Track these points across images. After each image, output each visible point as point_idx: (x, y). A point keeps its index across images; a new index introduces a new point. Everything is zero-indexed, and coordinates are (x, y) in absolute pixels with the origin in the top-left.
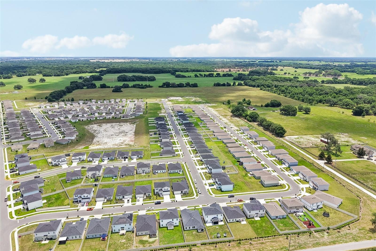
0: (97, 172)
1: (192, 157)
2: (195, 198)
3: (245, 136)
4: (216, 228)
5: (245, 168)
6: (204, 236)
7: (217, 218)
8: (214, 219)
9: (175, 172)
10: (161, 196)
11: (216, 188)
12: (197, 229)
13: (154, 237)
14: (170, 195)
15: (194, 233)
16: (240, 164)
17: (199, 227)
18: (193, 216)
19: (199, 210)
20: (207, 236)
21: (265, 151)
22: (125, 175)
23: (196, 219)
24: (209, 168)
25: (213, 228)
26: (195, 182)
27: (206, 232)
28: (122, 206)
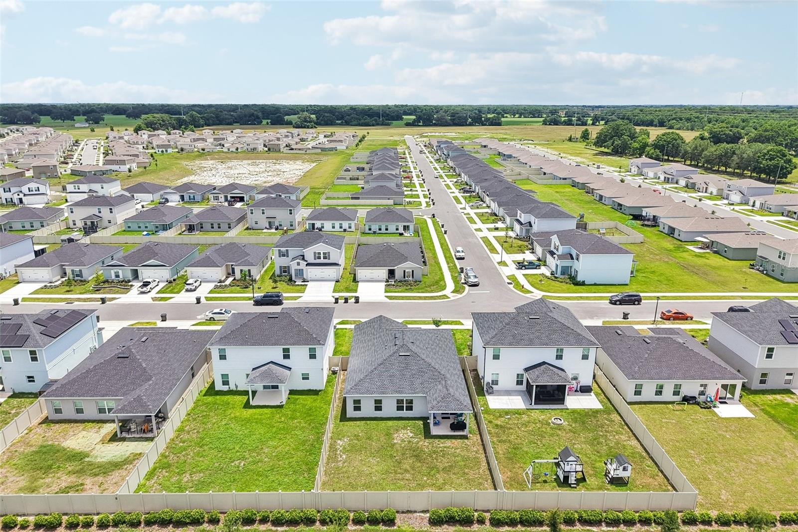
0: (105, 211)
1: (461, 209)
2: (445, 297)
3: (646, 179)
4: (547, 421)
5: (672, 230)
6: (463, 463)
7: (555, 370)
8: (536, 371)
9: (387, 229)
10: (297, 283)
11: (548, 274)
12: (428, 418)
13: (142, 437)
14: (337, 281)
15: (403, 441)
16: (646, 223)
17: (435, 402)
18: (410, 345)
19: (458, 336)
20: (484, 464)
21: (732, 204)
22: (202, 227)
23: (424, 357)
24: (522, 220)
25: (529, 422)
26: (458, 254)
27: (479, 440)
28: (107, 302)
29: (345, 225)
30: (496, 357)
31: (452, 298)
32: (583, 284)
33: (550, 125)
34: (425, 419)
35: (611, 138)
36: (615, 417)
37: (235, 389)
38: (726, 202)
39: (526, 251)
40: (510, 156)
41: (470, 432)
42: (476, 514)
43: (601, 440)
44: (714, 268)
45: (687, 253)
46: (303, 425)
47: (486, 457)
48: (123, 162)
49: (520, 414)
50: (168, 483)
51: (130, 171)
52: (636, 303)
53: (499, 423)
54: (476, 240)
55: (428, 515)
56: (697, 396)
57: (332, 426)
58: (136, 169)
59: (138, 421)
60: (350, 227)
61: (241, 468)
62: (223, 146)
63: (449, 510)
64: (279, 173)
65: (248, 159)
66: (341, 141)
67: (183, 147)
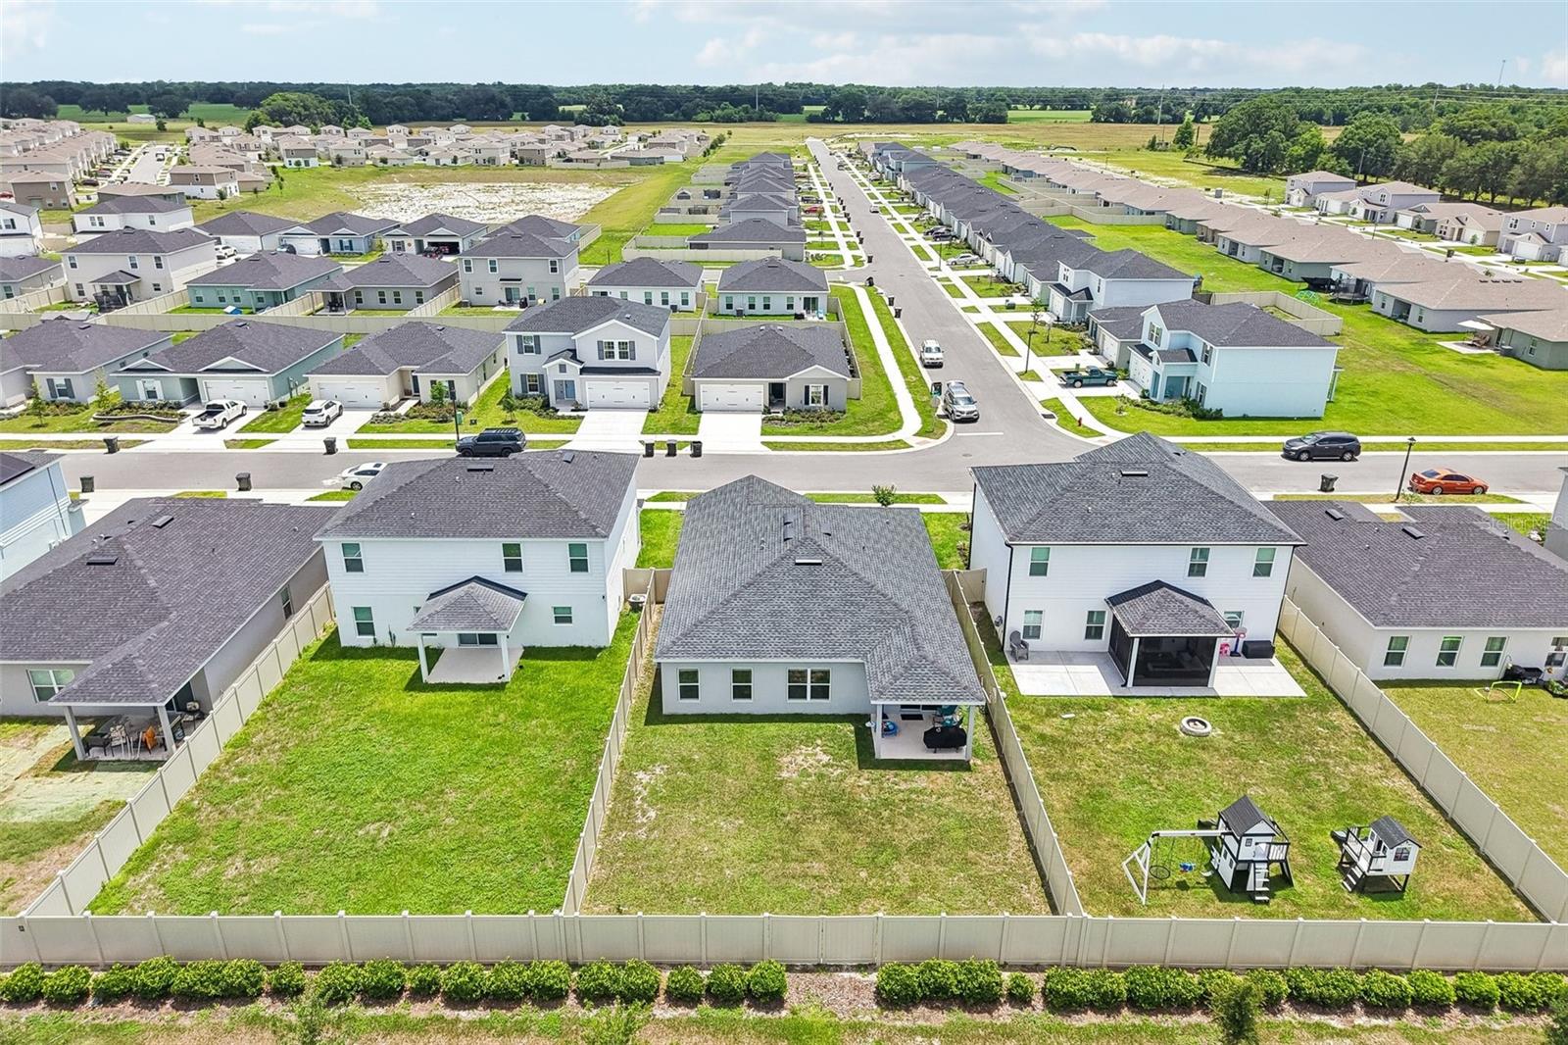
0: (145, 264)
1: (930, 269)
2: (900, 444)
3: (1325, 215)
4: (1169, 728)
5: (1403, 309)
6: (961, 834)
7: (1188, 601)
8: (1140, 604)
9: (767, 307)
10: (559, 414)
11: (1135, 396)
12: (867, 717)
13: (138, 762)
14: (653, 410)
15: (804, 773)
16: (1342, 296)
17: (888, 678)
18: (823, 541)
19: (934, 527)
20: (1017, 835)
21: (1522, 262)
22: (359, 301)
23: (856, 568)
24: (1070, 286)
25: (1123, 729)
26: (927, 355)
27: (1001, 774)
28: (122, 450)
29: (675, 296)
30: (1039, 569)
31: (917, 448)
32: (1217, 416)
33: (1106, 121)
34: (859, 720)
35: (1245, 136)
36: (1338, 716)
37: (388, 644)
38: (1508, 258)
39: (1081, 351)
40: (1029, 174)
41: (976, 754)
42: (1006, 976)
43: (1314, 776)
44: (1512, 386)
45: (1443, 356)
46: (552, 732)
47: (1022, 817)
48: (206, 179)
49: (1098, 709)
50: (184, 883)
51: (222, 196)
52: (1348, 456)
53: (1048, 731)
54: (965, 330)
55: (874, 977)
56: (1543, 668)
57: (624, 736)
58: (238, 194)
59: (133, 719)
60: (685, 302)
61: (380, 843)
62: (427, 154)
63: (931, 968)
64: (540, 206)
65: (479, 181)
66: (672, 145)
67: (342, 154)
